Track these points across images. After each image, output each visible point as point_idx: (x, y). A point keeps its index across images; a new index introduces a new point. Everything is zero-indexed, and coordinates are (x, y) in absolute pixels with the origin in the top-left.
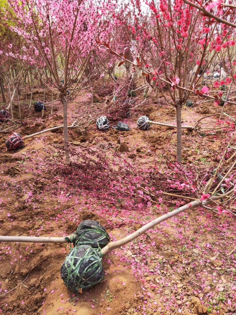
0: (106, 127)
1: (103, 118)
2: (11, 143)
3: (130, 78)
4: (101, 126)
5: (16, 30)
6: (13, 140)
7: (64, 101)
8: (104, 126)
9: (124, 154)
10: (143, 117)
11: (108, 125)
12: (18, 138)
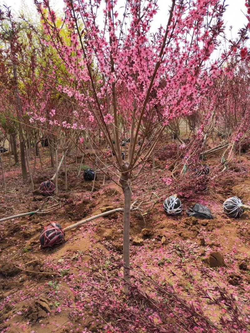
0: (178, 211)
1: (174, 198)
2: (46, 239)
3: (203, 141)
4: (170, 211)
5: (65, 91)
6: (50, 235)
7: (127, 188)
8: (175, 210)
9: (219, 271)
10: (232, 198)
11: (180, 209)
12: (56, 231)
